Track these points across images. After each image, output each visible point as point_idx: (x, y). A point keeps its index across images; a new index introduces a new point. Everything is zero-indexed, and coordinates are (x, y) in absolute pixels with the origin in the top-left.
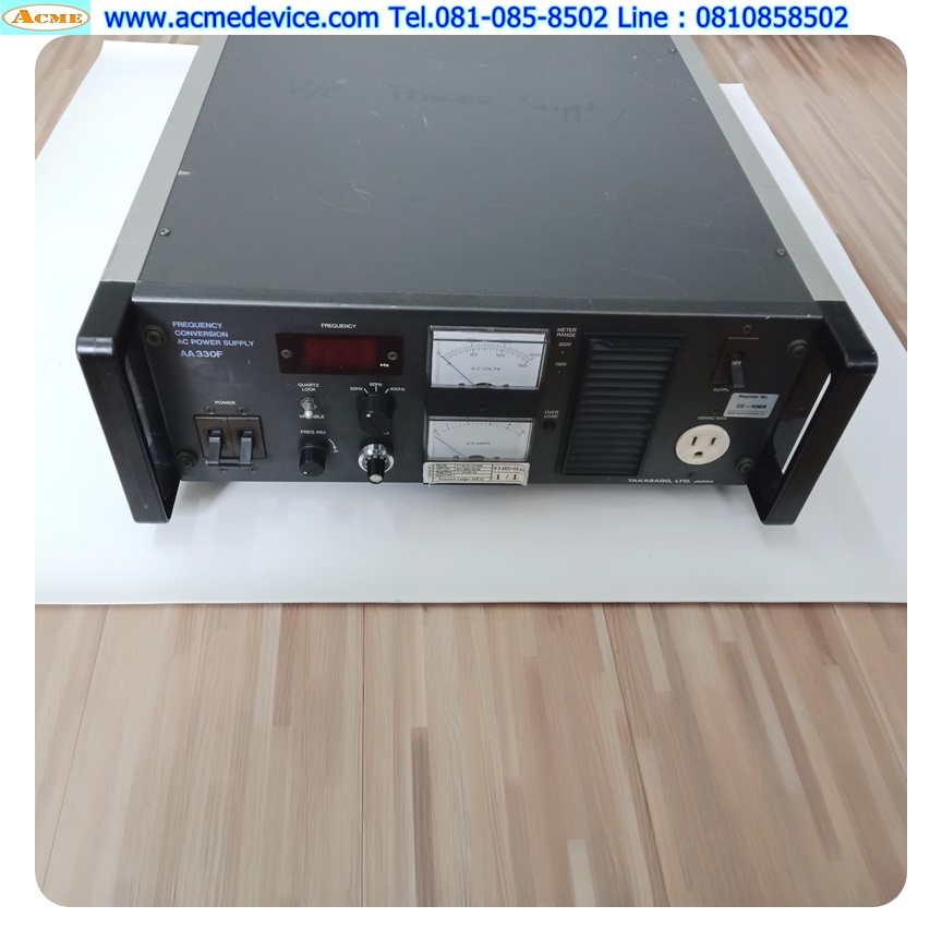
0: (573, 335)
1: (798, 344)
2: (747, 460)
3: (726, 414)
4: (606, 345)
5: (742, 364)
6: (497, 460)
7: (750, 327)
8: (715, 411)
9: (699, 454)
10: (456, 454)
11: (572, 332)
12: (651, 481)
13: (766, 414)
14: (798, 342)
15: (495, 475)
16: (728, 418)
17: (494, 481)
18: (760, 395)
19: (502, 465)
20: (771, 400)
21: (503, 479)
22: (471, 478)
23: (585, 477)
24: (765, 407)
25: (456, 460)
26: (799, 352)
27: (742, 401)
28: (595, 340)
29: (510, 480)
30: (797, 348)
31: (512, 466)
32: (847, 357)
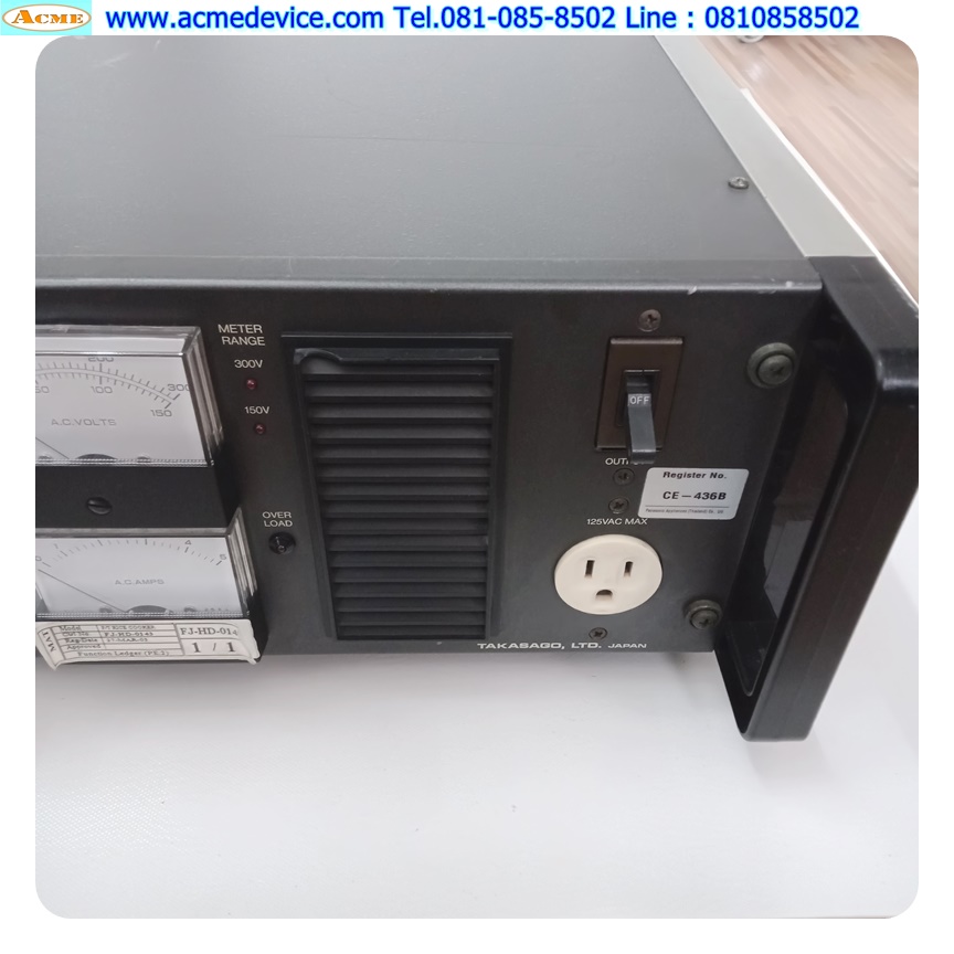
0: (259, 341)
1: (773, 353)
2: (705, 605)
3: (643, 513)
4: (333, 361)
5: (653, 400)
6: (190, 615)
7: (654, 313)
8: (618, 506)
9: (606, 593)
10: (103, 605)
11: (251, 334)
12: (524, 645)
13: (727, 510)
14: (771, 347)
15: (188, 645)
16: (650, 521)
17: (190, 654)
18: (708, 471)
19: (196, 625)
20: (733, 481)
21: (207, 651)
22: (141, 649)
23: (385, 642)
24: (722, 496)
25: (106, 616)
26: (778, 371)
27: (672, 484)
28: (307, 351)
29: (222, 652)
30: (771, 361)
31: (216, 625)
32: (880, 364)
